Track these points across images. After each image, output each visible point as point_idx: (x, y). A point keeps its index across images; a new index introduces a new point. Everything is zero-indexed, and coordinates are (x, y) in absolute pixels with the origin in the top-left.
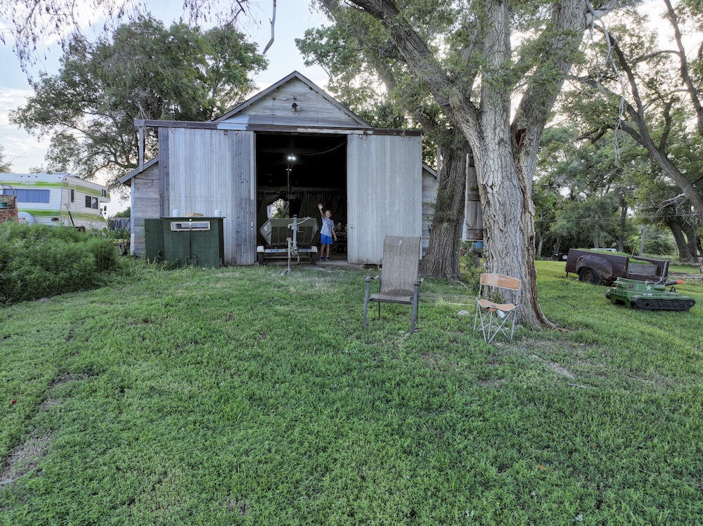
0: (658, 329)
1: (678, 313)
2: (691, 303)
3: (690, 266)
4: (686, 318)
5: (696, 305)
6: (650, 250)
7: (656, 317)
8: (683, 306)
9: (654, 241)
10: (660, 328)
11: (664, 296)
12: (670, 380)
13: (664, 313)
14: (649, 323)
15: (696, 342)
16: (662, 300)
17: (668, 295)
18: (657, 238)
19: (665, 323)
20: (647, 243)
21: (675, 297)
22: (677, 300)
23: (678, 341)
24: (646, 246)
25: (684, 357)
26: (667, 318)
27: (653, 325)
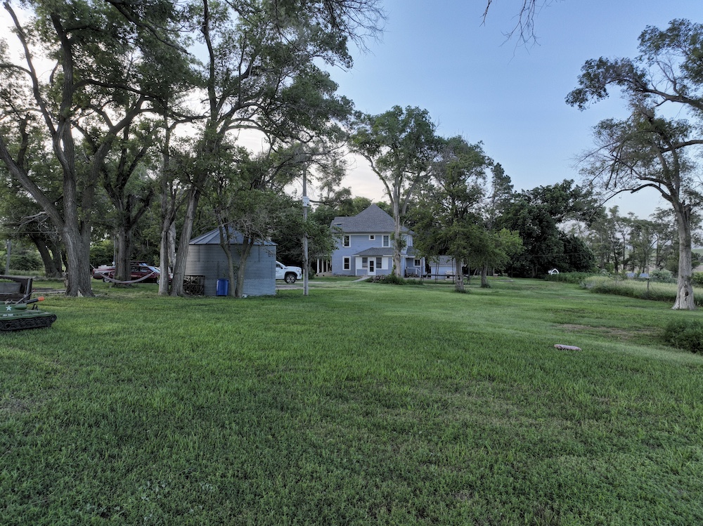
0: (19, 350)
1: (40, 330)
2: (52, 318)
3: (56, 280)
4: (48, 334)
5: (57, 320)
6: (17, 266)
7: (16, 338)
8: (45, 322)
9: (21, 256)
10: (21, 348)
11: (25, 315)
12: (26, 402)
13: (25, 332)
14: (9, 345)
15: (55, 357)
16: (23, 319)
17: (30, 313)
18: (24, 253)
19: (26, 342)
20: (14, 259)
21: (37, 315)
22: (39, 317)
23: (38, 359)
24: (13, 262)
25: (43, 374)
26: (28, 337)
27: (14, 346)
